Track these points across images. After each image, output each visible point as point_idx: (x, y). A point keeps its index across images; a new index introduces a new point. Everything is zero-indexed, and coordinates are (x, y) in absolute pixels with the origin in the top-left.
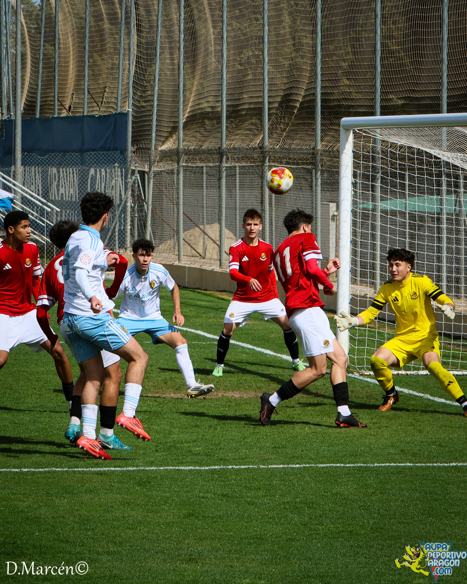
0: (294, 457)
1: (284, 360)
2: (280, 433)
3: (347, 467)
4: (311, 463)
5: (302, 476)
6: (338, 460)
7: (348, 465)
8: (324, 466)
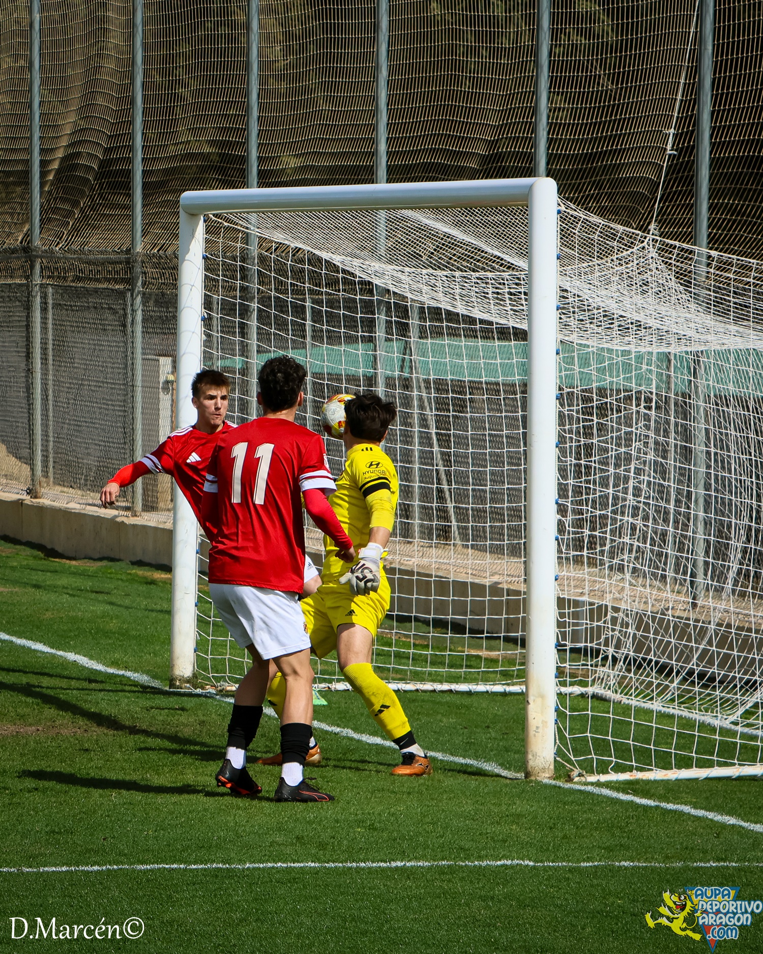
0: (88, 851)
1: (69, 663)
2: (61, 804)
3: (191, 870)
4: (123, 863)
5: (105, 888)
6: (175, 857)
7: (193, 867)
8: (147, 869)
